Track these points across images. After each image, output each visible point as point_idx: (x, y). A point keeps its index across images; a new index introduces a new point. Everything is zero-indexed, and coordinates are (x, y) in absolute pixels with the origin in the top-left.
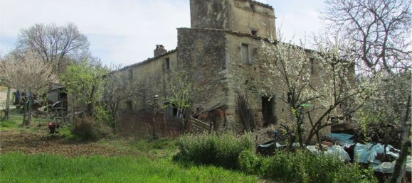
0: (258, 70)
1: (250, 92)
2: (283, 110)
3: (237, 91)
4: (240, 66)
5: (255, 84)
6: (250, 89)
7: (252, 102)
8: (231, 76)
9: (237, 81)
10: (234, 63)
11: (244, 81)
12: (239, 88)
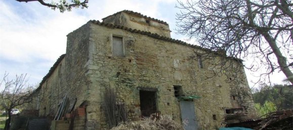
0: (134, 62)
1: (123, 86)
2: (168, 104)
3: (103, 84)
4: (109, 58)
5: (130, 77)
6: (123, 82)
7: (125, 96)
8: (95, 67)
9: (105, 73)
10: (100, 54)
11: (114, 73)
12: (107, 80)
